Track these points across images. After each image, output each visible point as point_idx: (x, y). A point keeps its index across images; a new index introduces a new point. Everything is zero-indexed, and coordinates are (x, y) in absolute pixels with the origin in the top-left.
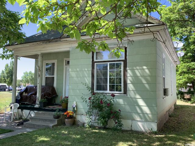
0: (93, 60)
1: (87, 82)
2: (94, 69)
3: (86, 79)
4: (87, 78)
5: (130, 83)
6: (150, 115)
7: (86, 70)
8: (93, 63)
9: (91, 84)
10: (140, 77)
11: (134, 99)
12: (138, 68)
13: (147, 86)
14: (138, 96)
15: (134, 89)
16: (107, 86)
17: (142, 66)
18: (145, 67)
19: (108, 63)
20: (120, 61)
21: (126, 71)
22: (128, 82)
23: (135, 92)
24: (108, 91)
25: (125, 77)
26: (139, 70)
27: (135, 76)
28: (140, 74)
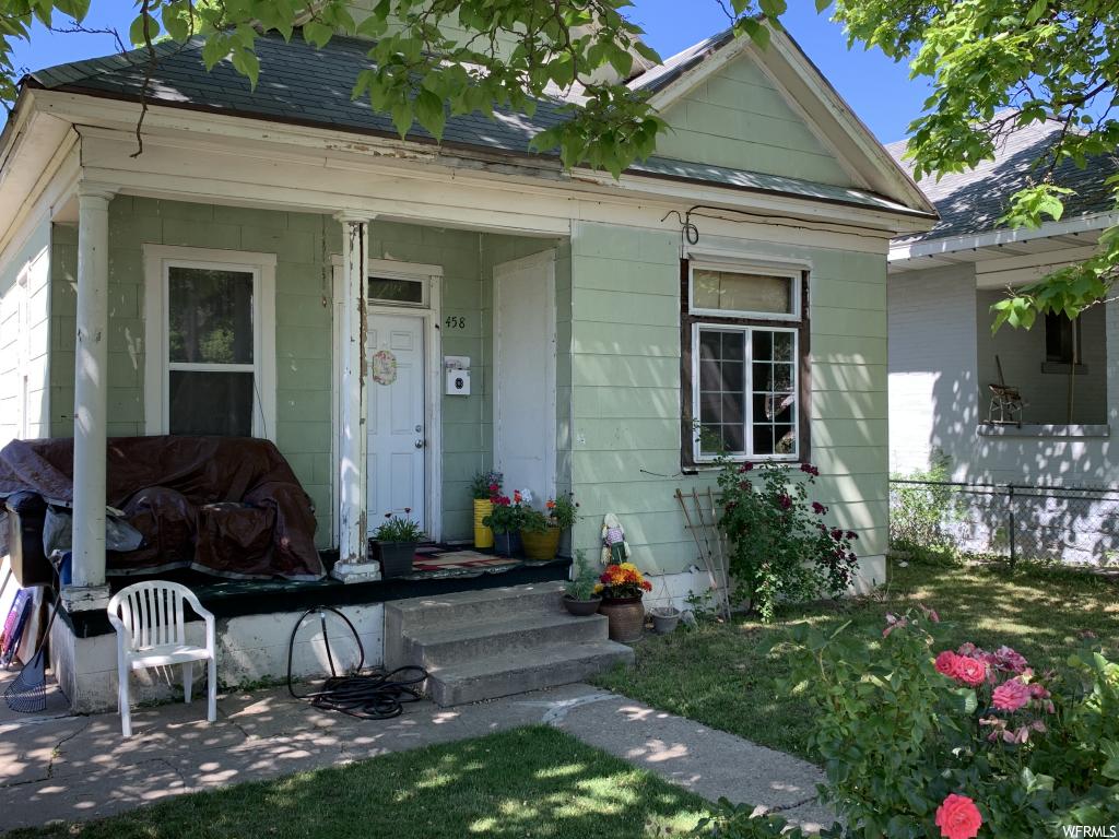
0: (685, 308)
1: (662, 413)
2: (690, 351)
3: (656, 401)
4: (662, 392)
5: (819, 417)
6: (870, 533)
7: (656, 351)
8: (687, 320)
9: (679, 422)
10: (846, 395)
11: (829, 479)
12: (841, 358)
13: (863, 426)
14: (840, 469)
15: (830, 444)
16: (741, 430)
17: (850, 353)
18: (858, 359)
19: (749, 330)
20: (786, 324)
21: (808, 370)
22: (814, 413)
23: (831, 450)
24: (749, 453)
25: (804, 392)
26: (843, 367)
27: (831, 390)
28: (847, 386)
